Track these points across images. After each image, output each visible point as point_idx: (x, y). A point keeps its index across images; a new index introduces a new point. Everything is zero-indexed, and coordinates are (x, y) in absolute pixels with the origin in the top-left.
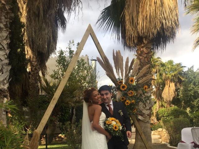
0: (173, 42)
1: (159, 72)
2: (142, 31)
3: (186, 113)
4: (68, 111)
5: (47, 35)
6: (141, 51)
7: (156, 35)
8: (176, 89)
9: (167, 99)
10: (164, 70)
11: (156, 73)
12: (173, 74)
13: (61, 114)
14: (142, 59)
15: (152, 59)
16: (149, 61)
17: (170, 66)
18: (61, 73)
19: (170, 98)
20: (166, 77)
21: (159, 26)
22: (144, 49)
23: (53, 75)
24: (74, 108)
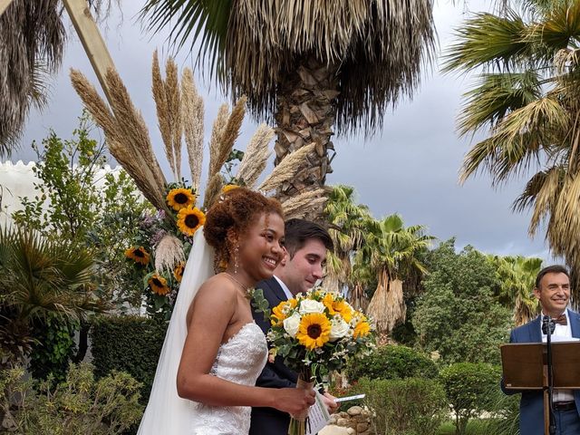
0: (411, 95)
1: (362, 246)
2: (297, 32)
3: (432, 363)
4: (66, 336)
6: (291, 115)
7: (350, 48)
8: (404, 298)
9: (380, 324)
10: (376, 241)
11: (355, 248)
12: (400, 255)
13: (32, 344)
14: (294, 143)
15: (330, 152)
16: (318, 156)
17: (392, 233)
18: (51, 209)
19: (389, 322)
20: (381, 260)
21: (360, 16)
22: (305, 110)
23: (22, 214)
24: (87, 328)
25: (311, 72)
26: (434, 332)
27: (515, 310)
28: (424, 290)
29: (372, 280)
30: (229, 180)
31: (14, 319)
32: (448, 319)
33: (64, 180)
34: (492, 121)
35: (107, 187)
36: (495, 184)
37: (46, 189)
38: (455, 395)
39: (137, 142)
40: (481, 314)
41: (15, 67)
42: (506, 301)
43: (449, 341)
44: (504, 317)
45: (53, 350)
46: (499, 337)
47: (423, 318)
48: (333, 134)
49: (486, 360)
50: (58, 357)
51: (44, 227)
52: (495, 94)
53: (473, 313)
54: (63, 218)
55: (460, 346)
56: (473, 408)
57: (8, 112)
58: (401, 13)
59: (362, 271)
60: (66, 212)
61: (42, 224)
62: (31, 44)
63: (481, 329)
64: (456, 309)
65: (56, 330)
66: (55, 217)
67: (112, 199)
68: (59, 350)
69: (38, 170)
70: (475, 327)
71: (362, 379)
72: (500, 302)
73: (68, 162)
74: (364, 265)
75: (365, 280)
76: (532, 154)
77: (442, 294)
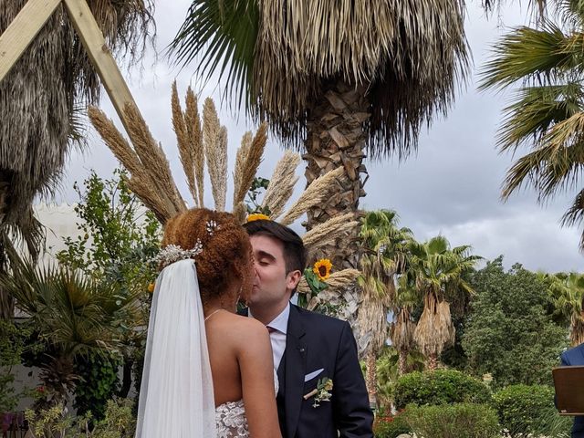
0: (445, 113)
1: (406, 269)
3: (483, 387)
4: (110, 371)
5: (30, 115)
6: (321, 141)
7: (379, 68)
8: (452, 320)
9: (428, 348)
10: (421, 263)
11: (399, 272)
12: (445, 277)
13: (77, 382)
14: (325, 168)
15: (363, 176)
16: (350, 180)
17: (437, 255)
18: (94, 248)
19: (437, 345)
20: (426, 283)
21: (387, 34)
22: (335, 134)
23: (65, 254)
24: (131, 364)
25: (339, 95)
26: (485, 354)
27: (571, 328)
28: (473, 310)
29: (418, 303)
30: (254, 209)
31: (58, 357)
32: (500, 340)
33: (106, 219)
34: (535, 136)
35: (147, 224)
36: (541, 199)
37: (89, 229)
38: (509, 419)
39: (157, 176)
40: (534, 334)
41: (55, 111)
42: (560, 319)
43: (501, 362)
44: (558, 336)
45: (97, 386)
46: (555, 357)
47: (473, 340)
48: (365, 157)
49: (542, 382)
50: (102, 393)
51: (86, 266)
52: (537, 107)
53: (526, 333)
54: (105, 256)
55: (513, 367)
56: (529, 432)
57: (48, 155)
58: (430, 30)
59: (408, 294)
60: (108, 250)
61: (85, 263)
62: (70, 89)
63: (535, 350)
64: (507, 329)
65: (100, 366)
66: (97, 255)
67: (152, 235)
68: (104, 386)
69: (80, 210)
70: (528, 347)
71: (409, 406)
72: (554, 321)
73: (109, 201)
74: (409, 288)
75: (410, 303)
76: (579, 167)
77: (492, 314)
